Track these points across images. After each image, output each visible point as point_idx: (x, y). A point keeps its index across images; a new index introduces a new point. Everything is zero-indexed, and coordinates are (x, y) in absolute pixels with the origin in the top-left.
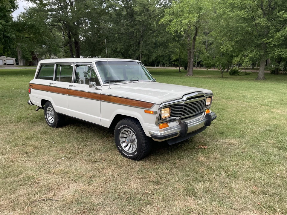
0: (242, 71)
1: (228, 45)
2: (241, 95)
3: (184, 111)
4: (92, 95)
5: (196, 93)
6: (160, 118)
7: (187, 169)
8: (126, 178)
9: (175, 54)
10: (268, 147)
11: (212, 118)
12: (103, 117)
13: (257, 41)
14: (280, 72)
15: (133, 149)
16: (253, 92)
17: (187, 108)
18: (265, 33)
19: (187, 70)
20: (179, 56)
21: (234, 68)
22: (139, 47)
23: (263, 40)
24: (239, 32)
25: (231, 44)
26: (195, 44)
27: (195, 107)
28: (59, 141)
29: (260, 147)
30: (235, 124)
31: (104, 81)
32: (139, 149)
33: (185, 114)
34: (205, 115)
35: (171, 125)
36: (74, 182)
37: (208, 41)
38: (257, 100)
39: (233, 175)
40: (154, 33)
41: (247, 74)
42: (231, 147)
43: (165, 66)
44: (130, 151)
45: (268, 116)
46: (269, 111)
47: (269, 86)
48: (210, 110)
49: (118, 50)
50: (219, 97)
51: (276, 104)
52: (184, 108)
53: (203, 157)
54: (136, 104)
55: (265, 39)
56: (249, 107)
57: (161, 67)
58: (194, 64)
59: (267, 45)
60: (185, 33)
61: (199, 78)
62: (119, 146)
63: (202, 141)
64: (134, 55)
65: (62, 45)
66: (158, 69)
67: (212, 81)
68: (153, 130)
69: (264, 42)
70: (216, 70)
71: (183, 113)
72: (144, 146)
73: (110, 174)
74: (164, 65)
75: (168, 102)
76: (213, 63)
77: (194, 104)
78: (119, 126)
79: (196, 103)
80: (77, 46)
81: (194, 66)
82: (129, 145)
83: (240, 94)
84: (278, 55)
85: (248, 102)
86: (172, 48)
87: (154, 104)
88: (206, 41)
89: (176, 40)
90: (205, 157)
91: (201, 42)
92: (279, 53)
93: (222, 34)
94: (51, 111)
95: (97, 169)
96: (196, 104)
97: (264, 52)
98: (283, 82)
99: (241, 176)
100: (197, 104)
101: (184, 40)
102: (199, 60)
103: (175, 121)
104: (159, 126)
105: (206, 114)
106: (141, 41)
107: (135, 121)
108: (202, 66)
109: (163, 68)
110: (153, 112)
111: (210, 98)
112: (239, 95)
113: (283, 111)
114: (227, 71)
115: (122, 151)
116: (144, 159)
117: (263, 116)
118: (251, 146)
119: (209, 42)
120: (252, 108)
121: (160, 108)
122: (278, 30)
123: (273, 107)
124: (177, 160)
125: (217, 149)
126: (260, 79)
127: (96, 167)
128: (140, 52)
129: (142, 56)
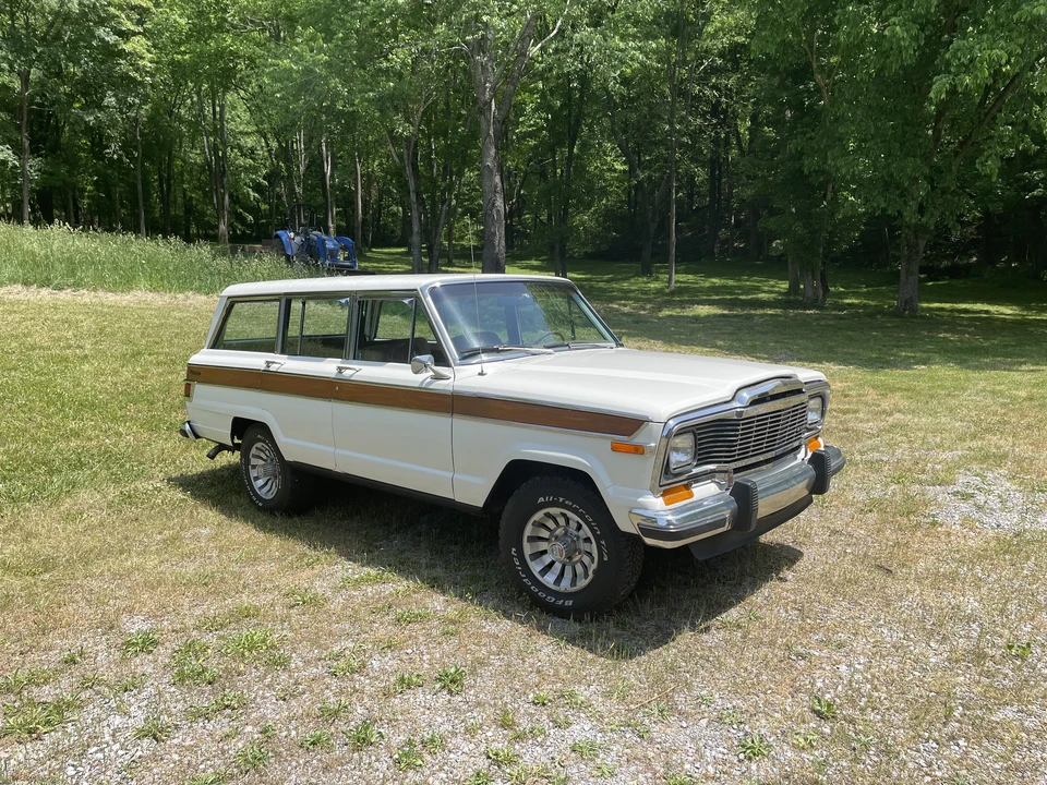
3: (740, 445)
6: (666, 469)
11: (832, 464)
12: (460, 472)
17: (751, 432)
27: (778, 430)
31: (463, 351)
33: (743, 455)
34: (806, 456)
35: (698, 490)
48: (820, 439)
52: (742, 434)
54: (580, 422)
68: (645, 510)
71: (740, 450)
75: (688, 413)
79: (780, 415)
87: (644, 420)
96: (779, 421)
100: (782, 420)
103: (714, 477)
104: (663, 495)
105: (809, 452)
110: (642, 447)
111: (820, 396)
121: (665, 434)
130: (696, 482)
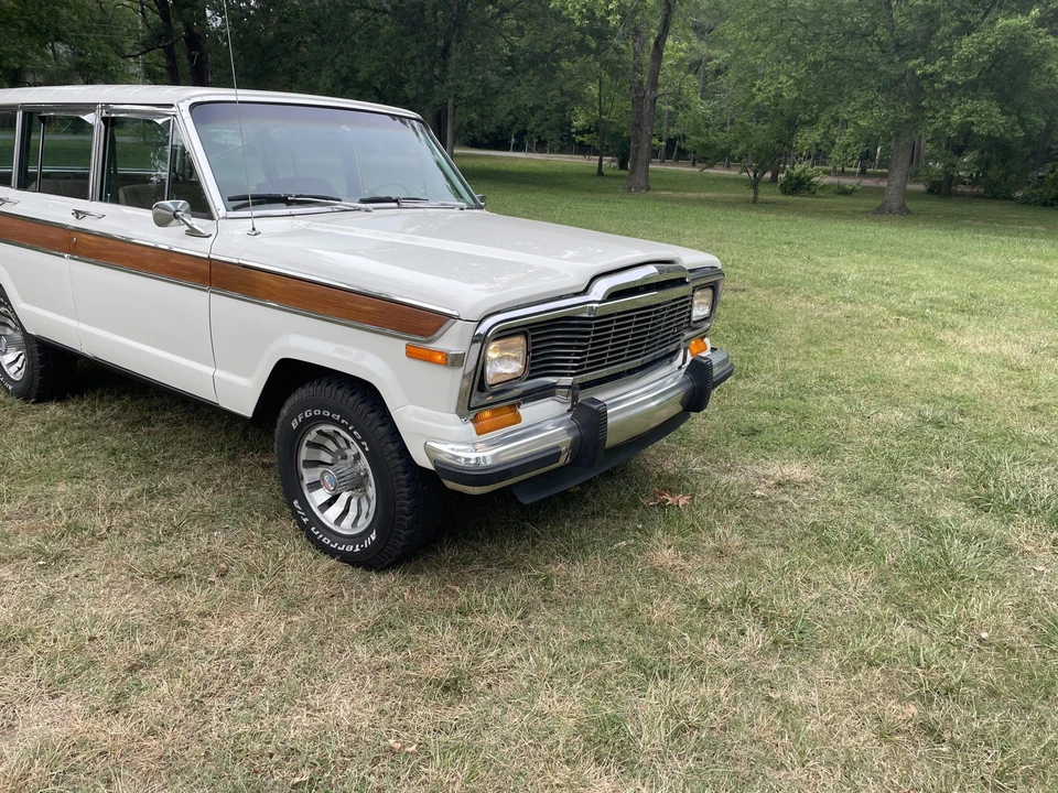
0: (827, 180)
1: (783, 78)
2: (824, 272)
3: (591, 352)
4: (173, 260)
5: (652, 269)
6: (478, 381)
7: (598, 612)
8: (308, 670)
9: (585, 103)
10: (935, 497)
11: (715, 374)
12: (222, 369)
13: (889, 68)
14: (960, 188)
15: (358, 517)
16: (867, 262)
17: (609, 335)
18: (919, 38)
19: (627, 169)
20: (601, 113)
21: (798, 168)
22: (444, 68)
23: (911, 64)
24: (826, 27)
25: (793, 74)
26: (659, 68)
27: (646, 332)
28: (30, 468)
29: (903, 497)
30: (801, 391)
31: (230, 199)
32: (383, 520)
33: (597, 364)
34: (684, 363)
35: (530, 412)
36: (46, 697)
37: (710, 59)
38: (882, 291)
39: (793, 641)
40: (505, 16)
41: (843, 192)
42: (785, 498)
43: (544, 152)
44: (346, 528)
45: (925, 359)
46: (929, 340)
47: (922, 240)
48: (707, 340)
49: (361, 76)
50: (741, 277)
51: (953, 311)
52: (594, 339)
53: (670, 547)
54: (369, 313)
55: (917, 62)
56: (855, 320)
57: (530, 155)
58: (654, 145)
59: (925, 84)
60: (622, 21)
61: (673, 200)
62: (296, 502)
63: (670, 466)
64: (427, 101)
65: (134, 48)
66: (519, 163)
67: (719, 214)
68: (446, 442)
69: (913, 71)
70: (733, 173)
71: (590, 358)
72: (406, 509)
73: (237, 644)
74: (541, 146)
75: (518, 308)
76: (724, 147)
77: (638, 316)
78: (294, 415)
79: (650, 313)
80: (197, 54)
81: (655, 154)
82: (345, 496)
83: (818, 269)
84: (961, 124)
85: (851, 302)
86: (572, 78)
87: (451, 316)
88: (701, 61)
89: (588, 50)
90: (681, 546)
91: (682, 60)
92: (966, 117)
93: (764, 30)
94: (13, 326)
95: (176, 620)
96: (649, 320)
97: (911, 111)
98: (968, 225)
99: (828, 645)
100: (655, 318)
101: (619, 51)
102: (674, 131)
103: (553, 394)
104: (474, 421)
105: (689, 358)
106: (453, 44)
107: (366, 393)
108: (682, 155)
109: (538, 156)
110: (445, 355)
111: (711, 288)
112: (817, 273)
113: (982, 338)
114: (774, 179)
115: (310, 524)
116: (409, 561)
117: (908, 362)
118: (868, 492)
119: (712, 65)
120: (865, 327)
121: (479, 335)
122: (967, 29)
123: (944, 324)
124: (556, 565)
125: (730, 507)
126: (890, 211)
127: (175, 605)
128: (449, 88)
129: (455, 107)
130: (525, 401)
